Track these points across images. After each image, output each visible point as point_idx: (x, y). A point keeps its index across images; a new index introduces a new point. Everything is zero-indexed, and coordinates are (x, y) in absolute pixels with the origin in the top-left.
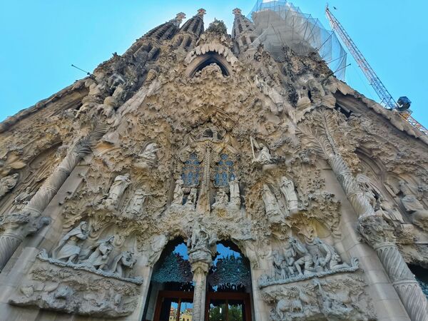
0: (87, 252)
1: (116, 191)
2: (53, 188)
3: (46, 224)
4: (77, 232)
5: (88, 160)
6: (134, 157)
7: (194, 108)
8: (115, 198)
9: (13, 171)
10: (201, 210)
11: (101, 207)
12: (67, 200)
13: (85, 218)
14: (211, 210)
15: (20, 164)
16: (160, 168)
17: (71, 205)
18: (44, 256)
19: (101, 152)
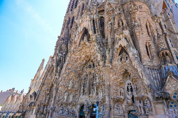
0: (64, 111)
1: (66, 97)
2: (54, 101)
3: (55, 108)
4: (61, 108)
5: (58, 91)
6: (67, 87)
7: (82, 59)
8: (66, 99)
9: (48, 94)
10: (87, 97)
11: (63, 102)
12: (57, 102)
13: (62, 105)
14: (89, 97)
15: (48, 92)
16: (75, 86)
17: (58, 103)
18: (57, 114)
19: (60, 88)
